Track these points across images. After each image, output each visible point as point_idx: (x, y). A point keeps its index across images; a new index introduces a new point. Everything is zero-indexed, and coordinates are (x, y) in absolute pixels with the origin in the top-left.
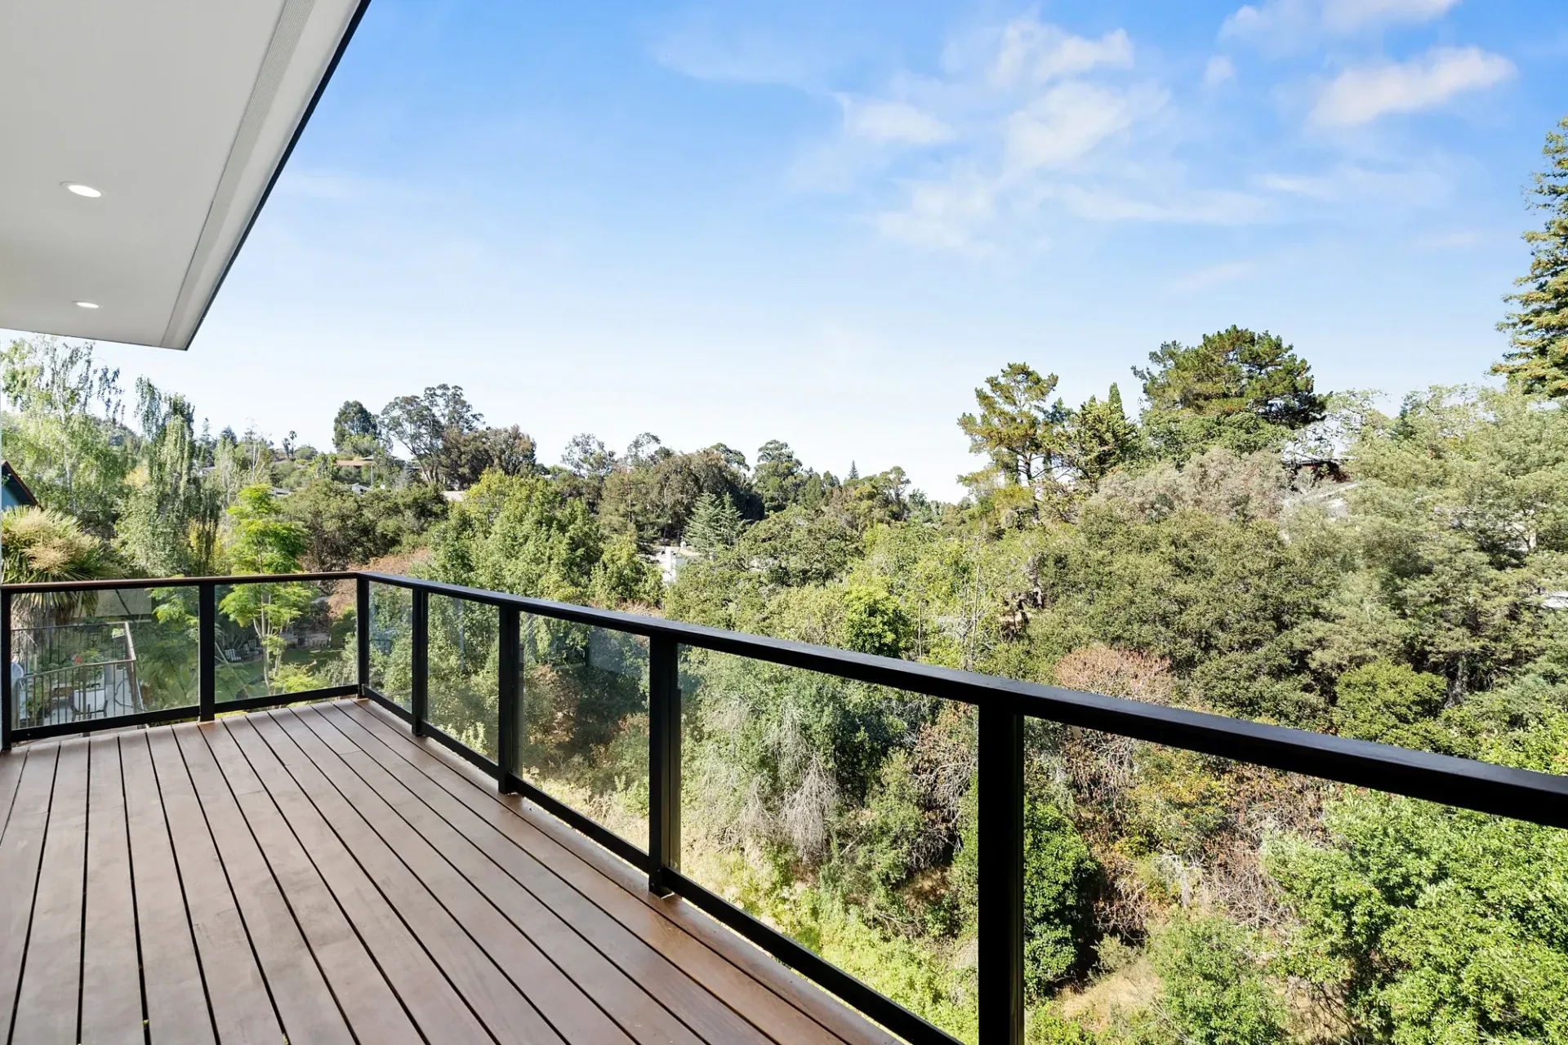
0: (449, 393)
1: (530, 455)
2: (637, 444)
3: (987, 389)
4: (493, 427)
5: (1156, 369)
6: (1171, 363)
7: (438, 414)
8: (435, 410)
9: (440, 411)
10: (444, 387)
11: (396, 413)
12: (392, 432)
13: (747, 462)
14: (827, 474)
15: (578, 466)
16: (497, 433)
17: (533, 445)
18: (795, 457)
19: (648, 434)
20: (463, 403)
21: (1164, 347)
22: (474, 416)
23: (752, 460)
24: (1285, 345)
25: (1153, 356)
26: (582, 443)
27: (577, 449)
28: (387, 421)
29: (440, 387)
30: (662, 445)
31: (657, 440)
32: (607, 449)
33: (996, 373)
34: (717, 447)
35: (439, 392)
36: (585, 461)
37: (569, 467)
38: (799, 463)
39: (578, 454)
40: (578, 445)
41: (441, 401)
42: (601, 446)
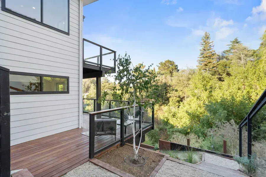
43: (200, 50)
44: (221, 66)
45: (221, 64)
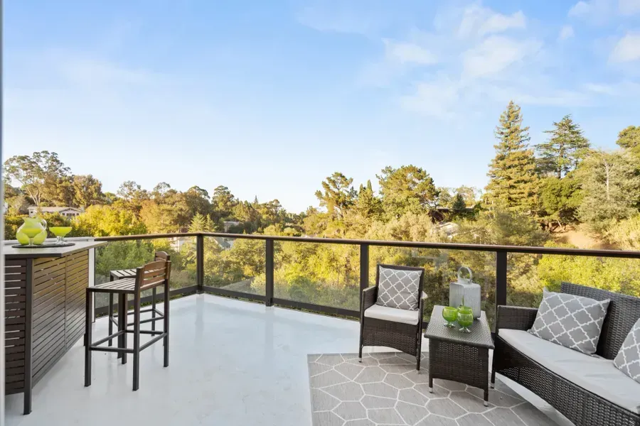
0: (49, 156)
1: (98, 190)
2: (158, 187)
3: (327, 182)
4: (76, 174)
5: (384, 176)
6: (389, 174)
7: (42, 166)
8: (39, 164)
9: (43, 164)
10: (46, 152)
11: (15, 164)
12: (11, 174)
13: (209, 195)
14: (246, 202)
15: (126, 196)
16: (79, 178)
17: (100, 185)
18: (231, 193)
19: (164, 183)
20: (58, 162)
21: (387, 168)
22: (65, 169)
23: (211, 194)
24: (427, 174)
25: (383, 171)
26: (130, 185)
27: (126, 189)
28: (8, 168)
29: (43, 152)
30: (171, 188)
31: (169, 186)
32: (142, 189)
33: (330, 176)
34: (195, 188)
35: (42, 155)
36: (131, 194)
37: (122, 197)
38: (233, 196)
39: (126, 191)
40: (126, 186)
41: (44, 160)
42: (139, 187)
43: (496, 147)
44: (548, 193)
45: (549, 186)
